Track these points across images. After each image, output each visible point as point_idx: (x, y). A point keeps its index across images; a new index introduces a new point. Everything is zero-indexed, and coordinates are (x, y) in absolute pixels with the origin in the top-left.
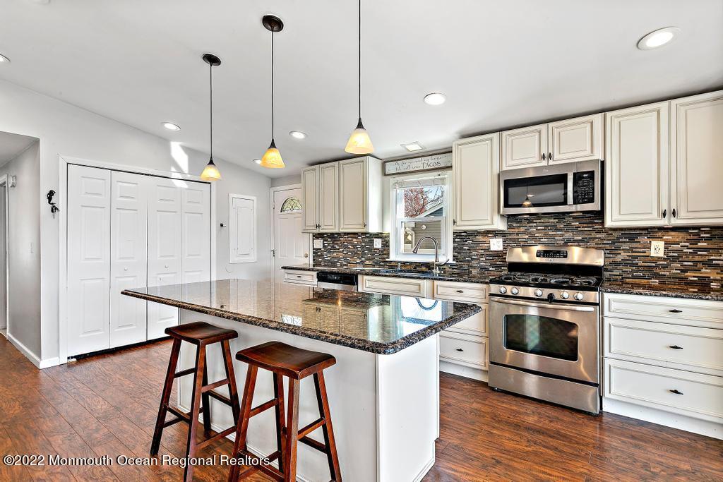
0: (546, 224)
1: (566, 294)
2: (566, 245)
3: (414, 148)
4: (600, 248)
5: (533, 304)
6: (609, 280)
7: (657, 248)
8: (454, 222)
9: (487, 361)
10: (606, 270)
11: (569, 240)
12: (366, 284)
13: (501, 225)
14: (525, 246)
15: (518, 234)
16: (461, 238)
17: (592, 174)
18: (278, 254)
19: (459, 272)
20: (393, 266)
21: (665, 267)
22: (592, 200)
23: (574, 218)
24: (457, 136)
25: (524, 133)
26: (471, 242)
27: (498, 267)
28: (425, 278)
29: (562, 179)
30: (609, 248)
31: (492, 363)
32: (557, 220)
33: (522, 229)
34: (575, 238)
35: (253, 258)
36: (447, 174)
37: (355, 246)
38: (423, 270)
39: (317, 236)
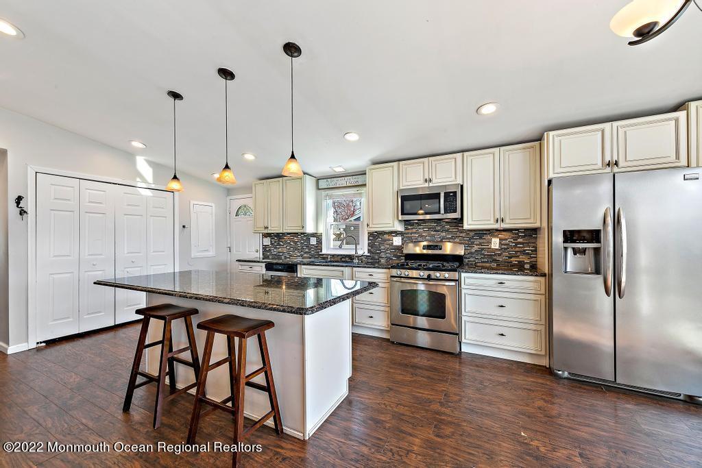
0: (429, 227)
1: (438, 274)
2: (441, 241)
3: (339, 170)
4: (462, 243)
5: (420, 282)
6: (467, 264)
7: (495, 243)
8: (368, 225)
9: (389, 323)
10: (466, 258)
11: (444, 238)
12: (304, 272)
13: (400, 227)
14: (416, 243)
15: (411, 234)
16: (374, 236)
17: (455, 193)
18: (234, 250)
19: (372, 261)
20: (324, 257)
21: (499, 255)
22: (455, 211)
23: (447, 222)
24: (370, 163)
25: (414, 163)
26: (380, 239)
27: (398, 257)
28: (346, 266)
29: (437, 196)
30: (467, 243)
31: (393, 324)
32: (436, 224)
33: (414, 230)
34: (447, 237)
35: (211, 253)
36: (363, 190)
37: (295, 243)
38: (347, 260)
39: (266, 235)
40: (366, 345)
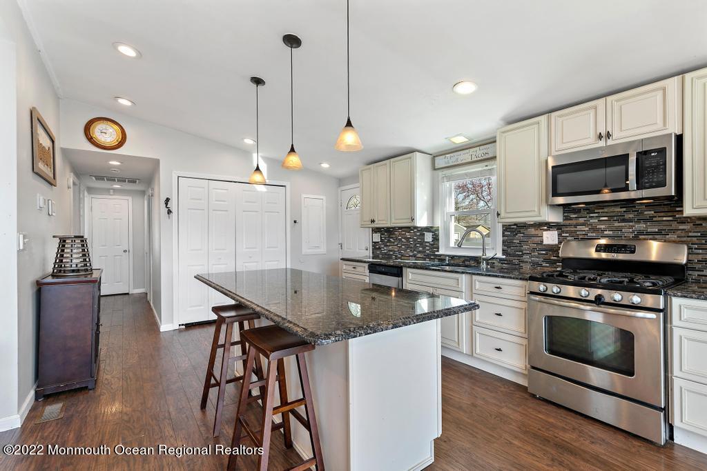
0: (612, 214)
2: (636, 238)
3: (460, 140)
4: (683, 242)
6: (697, 282)
8: (498, 215)
9: (528, 365)
10: (694, 269)
11: (641, 233)
12: (412, 279)
13: (555, 217)
14: (586, 239)
15: (576, 226)
16: (513, 230)
17: (662, 152)
18: (345, 246)
19: (508, 267)
20: (441, 259)
22: (663, 184)
23: (647, 205)
24: (501, 123)
26: (522, 235)
27: (553, 263)
28: (463, 272)
29: (624, 159)
30: (697, 242)
31: (533, 367)
32: (624, 209)
33: (582, 220)
34: (649, 230)
35: (323, 250)
36: (493, 165)
37: (407, 239)
38: (469, 265)
39: (376, 230)
40: (487, 389)
